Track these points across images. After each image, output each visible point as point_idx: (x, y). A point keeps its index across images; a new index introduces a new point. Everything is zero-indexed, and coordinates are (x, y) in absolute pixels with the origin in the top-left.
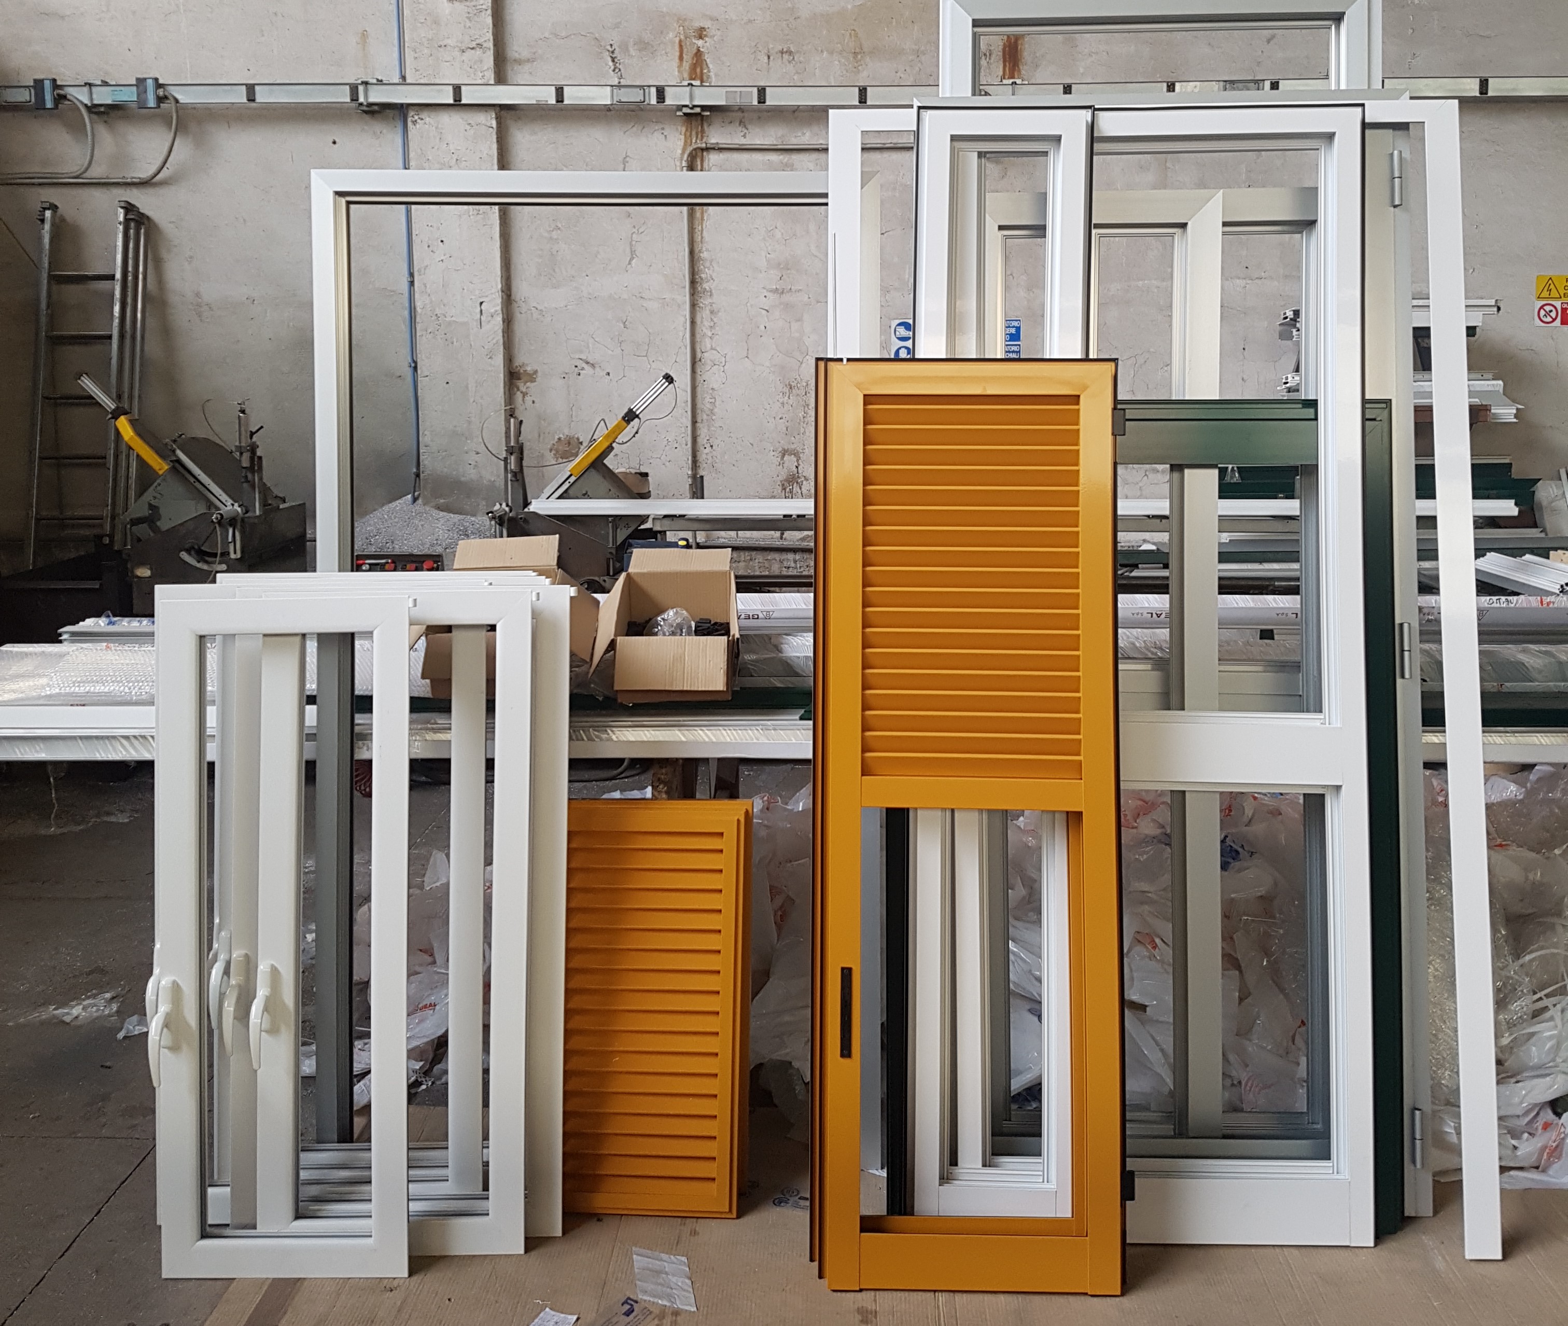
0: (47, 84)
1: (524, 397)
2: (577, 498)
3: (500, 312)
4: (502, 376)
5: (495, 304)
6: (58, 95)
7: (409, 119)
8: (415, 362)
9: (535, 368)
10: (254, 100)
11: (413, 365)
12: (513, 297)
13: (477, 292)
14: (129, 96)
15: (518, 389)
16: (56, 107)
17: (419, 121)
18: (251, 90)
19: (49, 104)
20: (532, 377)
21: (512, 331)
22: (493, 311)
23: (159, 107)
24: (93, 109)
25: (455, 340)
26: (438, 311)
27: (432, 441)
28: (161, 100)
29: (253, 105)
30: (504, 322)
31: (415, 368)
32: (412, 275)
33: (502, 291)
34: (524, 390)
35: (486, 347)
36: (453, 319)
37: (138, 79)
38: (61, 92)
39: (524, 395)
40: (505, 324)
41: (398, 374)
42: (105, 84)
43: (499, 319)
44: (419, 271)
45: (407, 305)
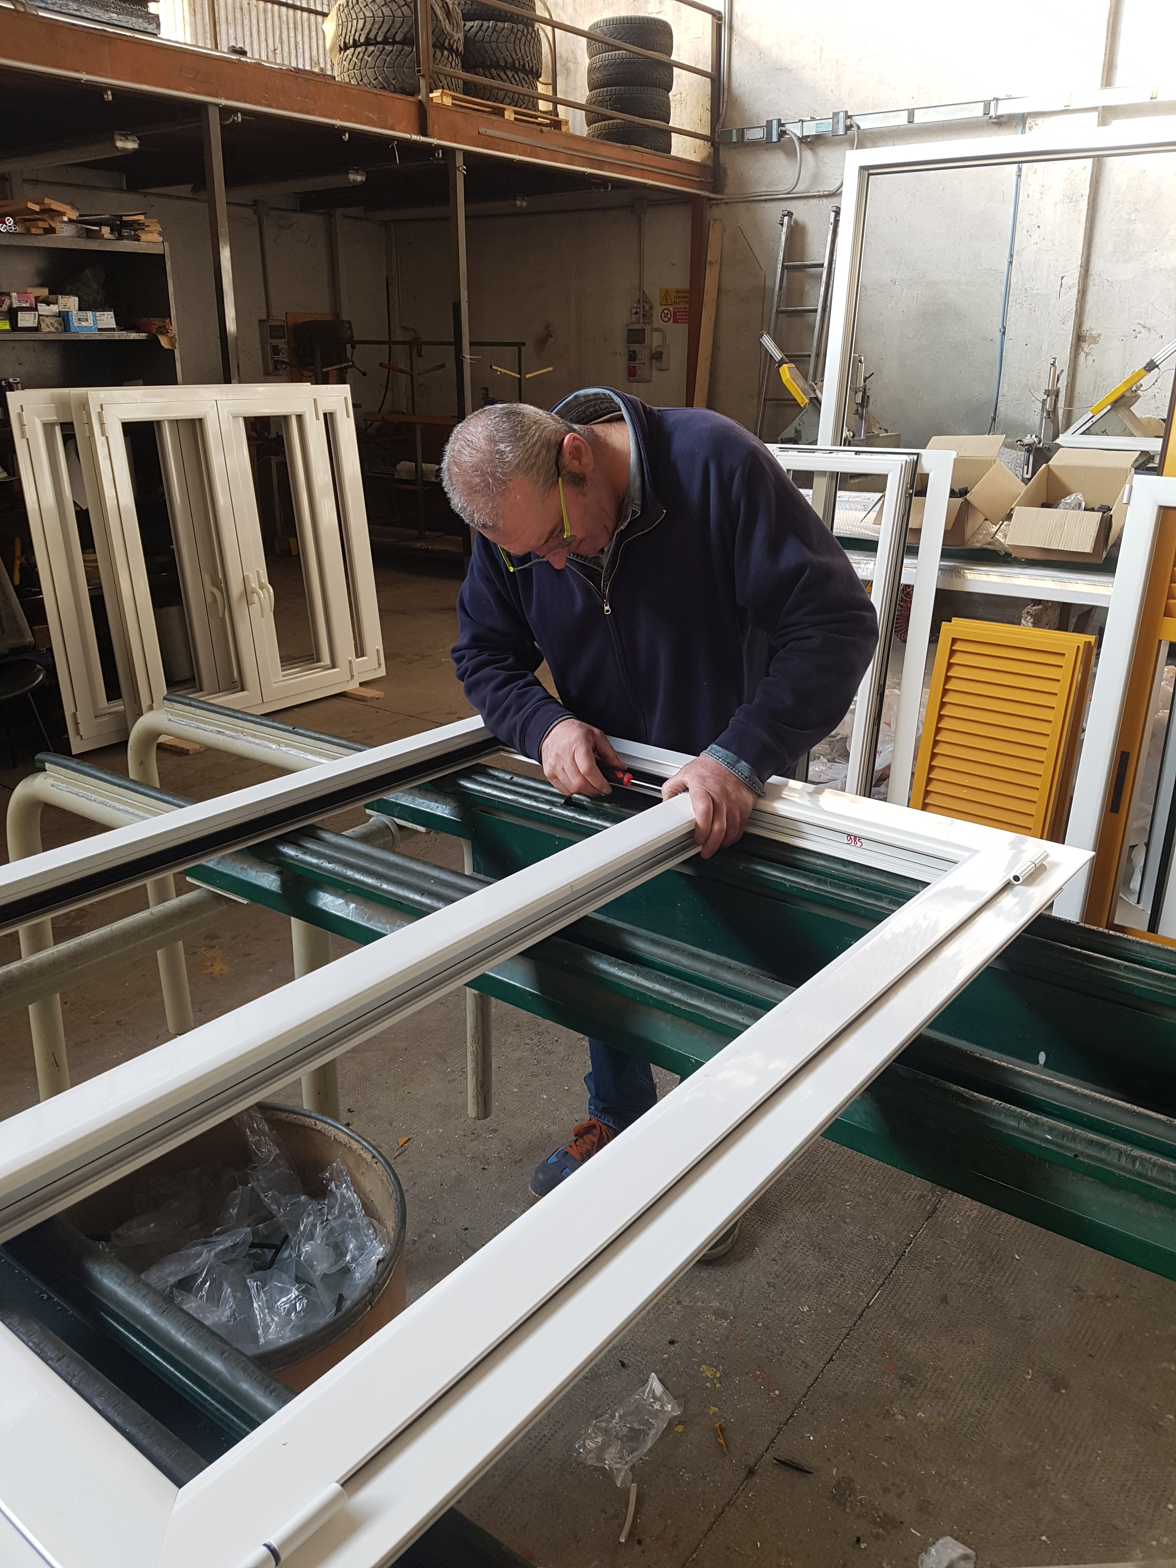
0: (775, 123)
1: (1086, 357)
2: (1097, 435)
3: (1077, 284)
4: (1070, 338)
5: (1073, 278)
6: (781, 131)
7: (1027, 126)
8: (1004, 328)
9: (1099, 332)
10: (912, 122)
11: (1002, 330)
12: (1090, 272)
13: (1060, 269)
14: (826, 127)
15: (1083, 350)
16: (779, 140)
17: (1034, 126)
18: (911, 113)
19: (775, 139)
20: (1095, 340)
21: (1085, 300)
22: (1071, 284)
23: (846, 133)
24: (803, 140)
25: (1037, 309)
26: (1028, 286)
27: (1008, 392)
28: (848, 128)
29: (912, 125)
30: (1079, 292)
31: (1004, 333)
32: (1011, 256)
33: (1081, 267)
34: (1087, 351)
35: (1061, 315)
36: (1039, 291)
37: (834, 113)
38: (783, 129)
39: (1087, 354)
40: (1080, 294)
41: (991, 338)
42: (813, 119)
43: (1075, 290)
44: (1018, 252)
45: (1005, 282)
